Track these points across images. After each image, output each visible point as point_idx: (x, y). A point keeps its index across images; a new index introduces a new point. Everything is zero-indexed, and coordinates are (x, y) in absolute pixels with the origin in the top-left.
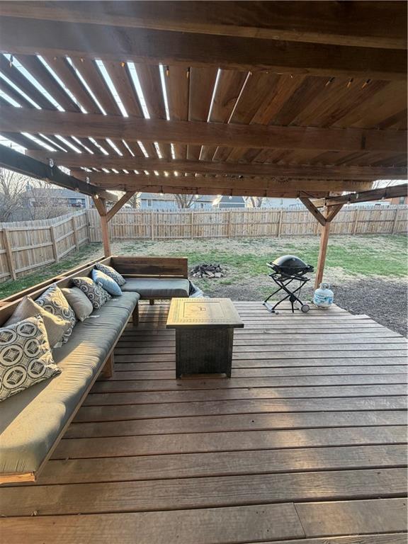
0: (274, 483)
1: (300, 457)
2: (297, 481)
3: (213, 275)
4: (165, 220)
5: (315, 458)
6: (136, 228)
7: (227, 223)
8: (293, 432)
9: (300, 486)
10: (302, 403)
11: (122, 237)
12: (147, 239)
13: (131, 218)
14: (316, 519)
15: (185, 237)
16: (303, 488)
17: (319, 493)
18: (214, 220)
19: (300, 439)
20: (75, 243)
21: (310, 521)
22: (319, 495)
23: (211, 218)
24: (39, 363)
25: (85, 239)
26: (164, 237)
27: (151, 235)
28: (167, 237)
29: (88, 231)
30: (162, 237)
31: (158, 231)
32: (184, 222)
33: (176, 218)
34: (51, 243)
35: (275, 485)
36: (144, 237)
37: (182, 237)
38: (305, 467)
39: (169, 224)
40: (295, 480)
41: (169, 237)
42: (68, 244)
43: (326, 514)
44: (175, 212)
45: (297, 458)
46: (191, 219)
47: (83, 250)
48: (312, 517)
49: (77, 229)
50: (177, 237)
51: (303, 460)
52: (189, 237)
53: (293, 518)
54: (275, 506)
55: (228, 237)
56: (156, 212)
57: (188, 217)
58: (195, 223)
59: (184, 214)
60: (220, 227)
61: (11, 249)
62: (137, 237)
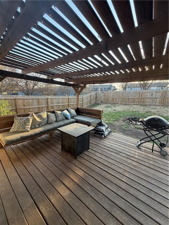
0: (39, 193)
1: (55, 196)
2: (44, 200)
3: (135, 123)
4: (126, 95)
5: (59, 202)
6: (113, 99)
7: (163, 97)
8: (66, 189)
9: (43, 202)
10: (86, 185)
11: (107, 102)
12: (117, 104)
13: (112, 94)
14: (31, 213)
15: (135, 104)
16: (42, 203)
17: (43, 210)
18: (154, 96)
19: (65, 193)
20: (91, 103)
21: (29, 211)
22: (42, 211)
23: (152, 95)
24: (25, 127)
25: (94, 102)
26: (125, 103)
27: (119, 102)
28: (126, 103)
29: (96, 99)
30: (124, 103)
31: (122, 100)
32: (135, 97)
33: (132, 95)
34: (82, 103)
35: (38, 194)
36: (116, 103)
37: (133, 104)
38: (52, 200)
39: (128, 97)
40: (44, 199)
41: (127, 103)
42: (88, 103)
43: (35, 215)
44: (131, 92)
45: (54, 195)
46: (140, 95)
47: (93, 106)
48: (31, 211)
49: (92, 98)
50: (131, 103)
51: (55, 198)
52: (138, 104)
53: (28, 205)
54: (30, 197)
55: (163, 106)
56: (122, 92)
57: (138, 94)
58: (142, 97)
59: (136, 93)
60: (158, 100)
61: (70, 104)
62: (113, 102)
